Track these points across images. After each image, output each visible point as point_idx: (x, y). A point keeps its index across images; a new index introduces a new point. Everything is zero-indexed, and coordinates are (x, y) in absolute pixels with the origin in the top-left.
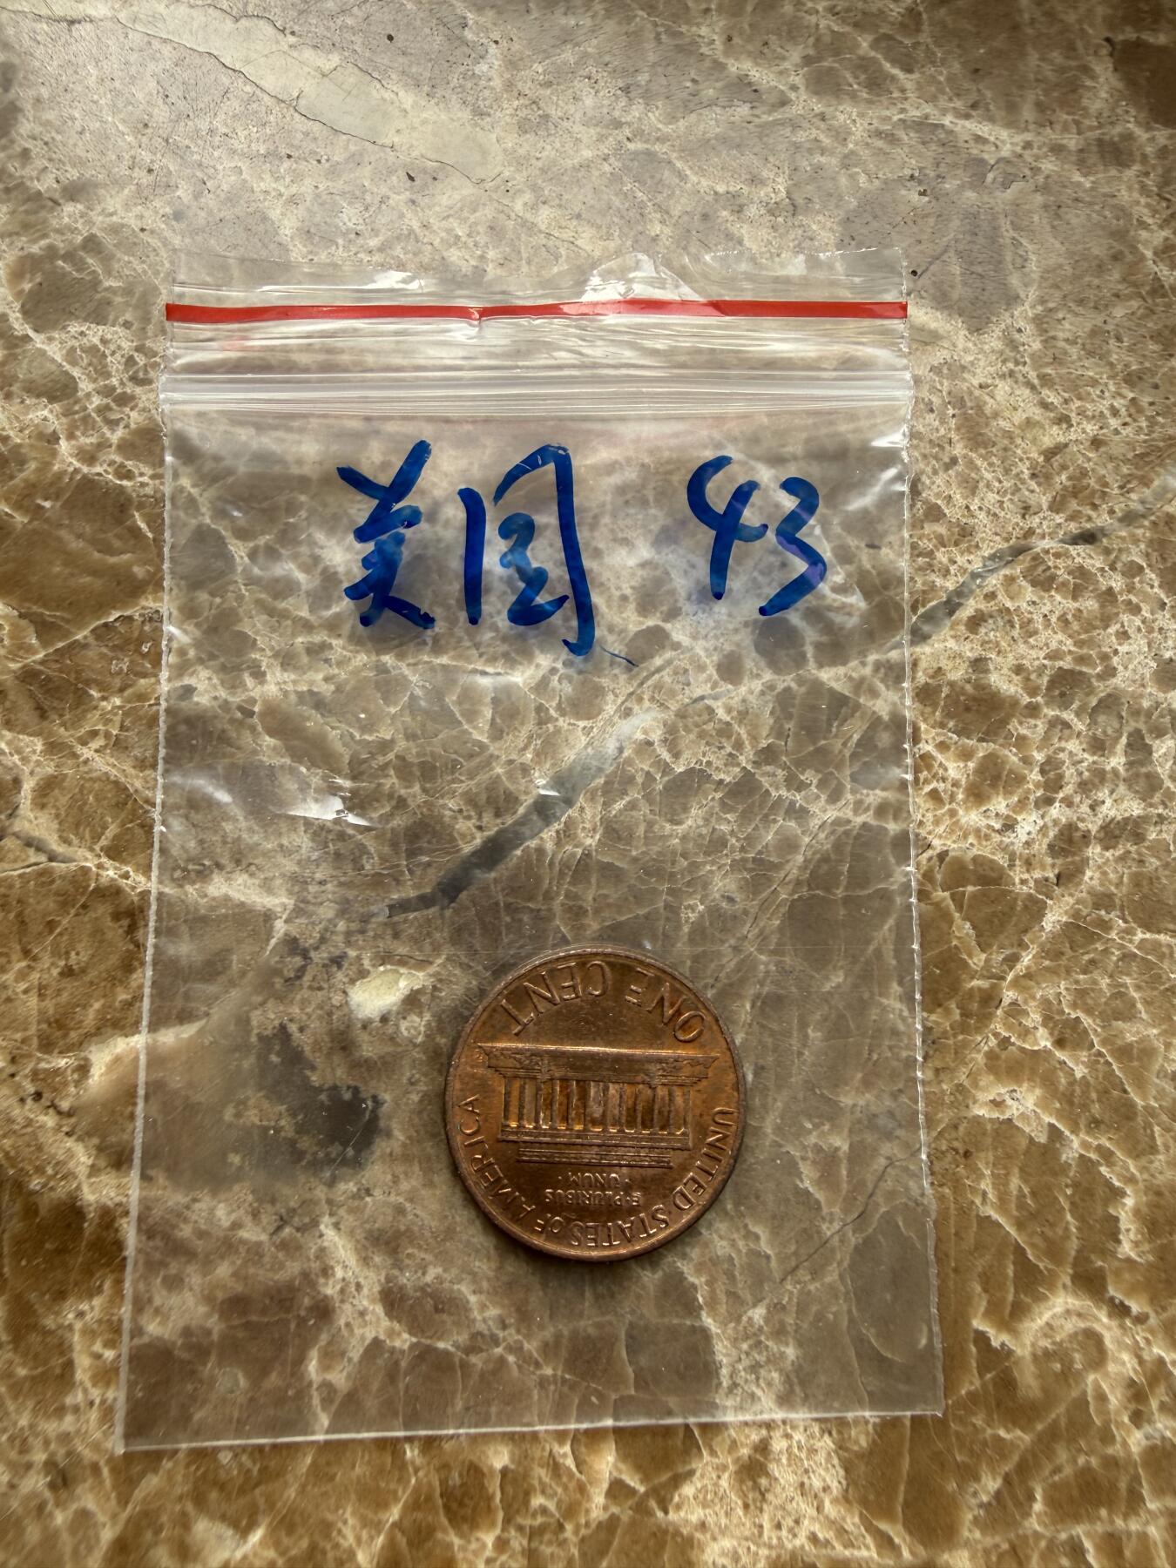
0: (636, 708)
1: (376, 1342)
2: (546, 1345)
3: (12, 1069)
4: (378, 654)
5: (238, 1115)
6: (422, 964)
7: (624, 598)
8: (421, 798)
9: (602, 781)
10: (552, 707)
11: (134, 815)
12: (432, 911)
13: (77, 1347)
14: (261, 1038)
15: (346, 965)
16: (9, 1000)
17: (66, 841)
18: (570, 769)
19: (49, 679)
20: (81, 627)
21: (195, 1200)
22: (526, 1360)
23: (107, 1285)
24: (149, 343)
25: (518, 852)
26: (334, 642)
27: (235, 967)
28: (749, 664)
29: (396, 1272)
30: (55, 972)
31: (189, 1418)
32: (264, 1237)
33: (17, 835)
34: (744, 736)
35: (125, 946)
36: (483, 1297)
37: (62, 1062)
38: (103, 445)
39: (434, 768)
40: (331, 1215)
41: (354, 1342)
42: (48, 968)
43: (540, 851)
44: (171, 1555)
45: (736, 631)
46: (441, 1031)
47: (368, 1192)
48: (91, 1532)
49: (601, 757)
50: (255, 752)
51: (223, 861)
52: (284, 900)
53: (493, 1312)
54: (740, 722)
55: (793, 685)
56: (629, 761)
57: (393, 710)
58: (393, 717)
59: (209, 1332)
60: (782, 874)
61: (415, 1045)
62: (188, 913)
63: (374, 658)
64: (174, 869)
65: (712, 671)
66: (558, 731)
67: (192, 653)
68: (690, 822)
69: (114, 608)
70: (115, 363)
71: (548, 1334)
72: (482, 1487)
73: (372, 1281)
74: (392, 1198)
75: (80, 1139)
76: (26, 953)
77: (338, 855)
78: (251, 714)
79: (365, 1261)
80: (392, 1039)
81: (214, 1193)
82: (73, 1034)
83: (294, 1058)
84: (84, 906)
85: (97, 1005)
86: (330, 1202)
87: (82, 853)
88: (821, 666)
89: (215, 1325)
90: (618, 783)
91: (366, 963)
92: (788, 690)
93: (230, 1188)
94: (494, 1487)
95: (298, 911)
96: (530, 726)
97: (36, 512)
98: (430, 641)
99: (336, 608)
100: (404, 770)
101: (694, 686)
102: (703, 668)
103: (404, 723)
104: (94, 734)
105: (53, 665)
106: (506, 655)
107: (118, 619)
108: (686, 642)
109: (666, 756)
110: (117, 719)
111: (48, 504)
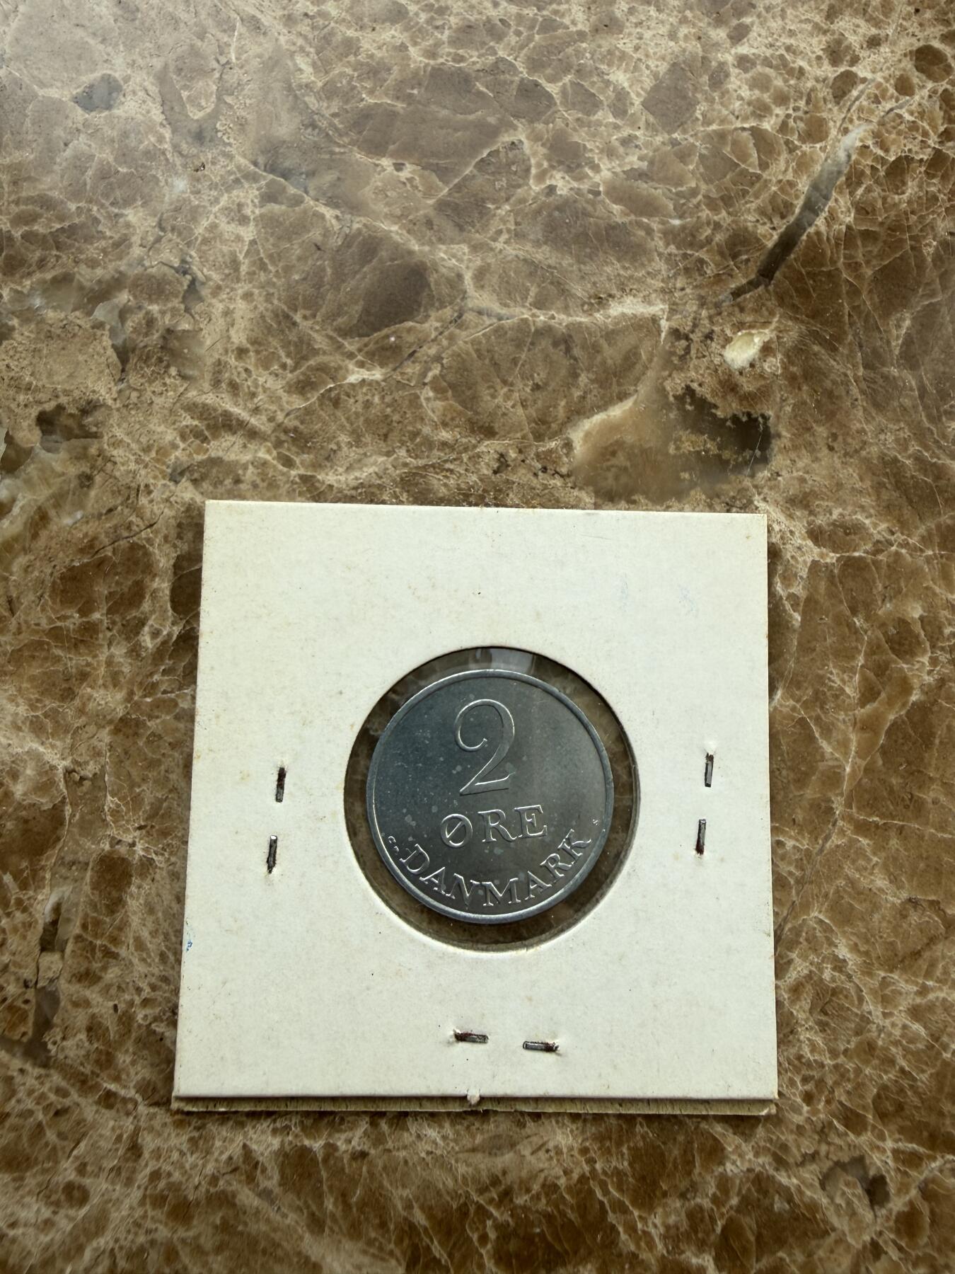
0: (850, 127)
1: (815, 564)
2: (923, 538)
3: (521, 457)
4: (669, 133)
5: (678, 448)
6: (766, 324)
7: (819, 58)
8: (729, 220)
9: (843, 179)
10: (795, 138)
11: (544, 279)
12: (761, 289)
14: (675, 397)
15: (715, 337)
16: (504, 414)
17: (506, 305)
18: (820, 176)
19: (457, 205)
20: (467, 165)
22: (913, 550)
25: (804, 237)
26: (638, 133)
27: (644, 357)
28: (915, 81)
29: (812, 518)
30: (528, 390)
33: (472, 310)
34: (927, 128)
35: (566, 362)
36: (873, 519)
37: (553, 444)
38: (438, 44)
39: (730, 198)
40: (759, 494)
41: (800, 566)
42: (523, 389)
43: (818, 233)
45: (900, 61)
46: (792, 363)
47: (778, 475)
49: (838, 164)
50: (609, 218)
51: (614, 292)
52: (662, 306)
53: (883, 526)
54: (922, 119)
55: (949, 87)
56: (857, 162)
57: (691, 167)
58: (693, 172)
61: (778, 376)
62: (601, 330)
63: (666, 136)
64: (583, 305)
65: (892, 91)
66: (804, 154)
67: (546, 164)
68: (909, 191)
69: (484, 146)
71: (922, 530)
72: (910, 632)
73: (799, 527)
74: (795, 474)
75: (581, 489)
76: (505, 382)
77: (687, 270)
78: (599, 193)
79: (791, 516)
80: (762, 376)
81: (679, 502)
82: (553, 425)
83: (702, 406)
84: (532, 344)
85: (563, 403)
86: (756, 487)
87: (518, 310)
90: (854, 178)
91: (728, 332)
92: (946, 90)
93: (688, 495)
94: (918, 628)
95: (673, 311)
96: (784, 155)
97: (409, 99)
98: (700, 117)
99: (631, 111)
100: (712, 204)
101: (883, 103)
102: (886, 90)
103: (701, 174)
104: (500, 232)
105: (456, 195)
106: (753, 113)
107: (489, 155)
108: (869, 76)
109: (881, 153)
110: (512, 219)
111: (415, 92)
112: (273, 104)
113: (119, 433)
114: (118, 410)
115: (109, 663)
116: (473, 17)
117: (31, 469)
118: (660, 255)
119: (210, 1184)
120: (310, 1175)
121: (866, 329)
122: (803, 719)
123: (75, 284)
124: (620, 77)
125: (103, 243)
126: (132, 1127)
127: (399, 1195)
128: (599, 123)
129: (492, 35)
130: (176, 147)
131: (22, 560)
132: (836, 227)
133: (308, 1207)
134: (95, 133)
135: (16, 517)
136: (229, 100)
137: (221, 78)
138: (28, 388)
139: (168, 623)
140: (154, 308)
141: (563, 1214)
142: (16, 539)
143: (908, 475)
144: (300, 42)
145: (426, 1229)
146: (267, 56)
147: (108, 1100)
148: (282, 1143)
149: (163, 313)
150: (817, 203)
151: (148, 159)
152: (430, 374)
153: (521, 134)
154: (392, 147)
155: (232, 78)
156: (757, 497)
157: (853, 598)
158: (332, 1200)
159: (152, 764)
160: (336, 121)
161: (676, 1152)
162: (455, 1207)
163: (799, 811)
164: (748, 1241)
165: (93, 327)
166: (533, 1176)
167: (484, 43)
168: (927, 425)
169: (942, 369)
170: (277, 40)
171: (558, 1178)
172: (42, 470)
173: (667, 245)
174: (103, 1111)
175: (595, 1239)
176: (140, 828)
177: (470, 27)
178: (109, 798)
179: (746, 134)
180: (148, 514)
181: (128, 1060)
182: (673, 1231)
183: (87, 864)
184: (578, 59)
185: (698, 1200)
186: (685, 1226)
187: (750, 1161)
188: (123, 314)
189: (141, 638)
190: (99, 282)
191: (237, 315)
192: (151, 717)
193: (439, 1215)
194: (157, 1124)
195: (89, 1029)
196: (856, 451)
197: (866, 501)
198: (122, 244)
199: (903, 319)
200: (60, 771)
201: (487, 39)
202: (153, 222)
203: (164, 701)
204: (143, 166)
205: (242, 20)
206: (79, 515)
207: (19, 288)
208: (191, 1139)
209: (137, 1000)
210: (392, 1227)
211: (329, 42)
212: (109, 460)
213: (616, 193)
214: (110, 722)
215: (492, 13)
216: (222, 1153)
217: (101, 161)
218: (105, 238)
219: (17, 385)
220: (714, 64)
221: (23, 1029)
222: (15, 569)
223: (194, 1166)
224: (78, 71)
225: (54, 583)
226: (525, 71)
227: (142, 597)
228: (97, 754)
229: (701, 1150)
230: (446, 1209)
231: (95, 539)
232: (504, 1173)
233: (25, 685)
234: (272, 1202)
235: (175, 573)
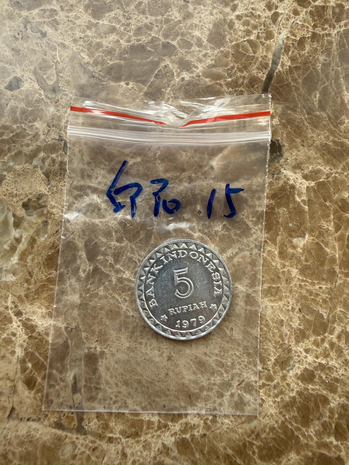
0: (281, 31)
1: (308, 187)
2: (342, 169)
3: (197, 176)
4: (219, 49)
5: (250, 159)
7: (264, 10)
8: (248, 74)
9: (283, 50)
10: (263, 40)
13: (247, 221)
16: (187, 162)
18: (275, 51)
19: (151, 92)
20: (151, 77)
21: (252, 180)
22: (340, 174)
23: (245, 206)
24: (125, 10)
25: (275, 74)
26: (208, 51)
28: (299, 10)
29: (303, 171)
30: (193, 152)
31: (279, 222)
32: (271, 180)
34: (308, 25)
36: (324, 166)
37: (206, 169)
38: (130, 37)
39: (246, 66)
41: (303, 189)
43: (279, 71)
44: (292, 249)
45: (292, 4)
46: (282, 119)
47: (287, 159)
48: (273, 254)
49: (280, 45)
50: (206, 84)
53: (328, 168)
54: (305, 22)
56: (287, 43)
57: (230, 59)
58: (231, 61)
59: (272, 204)
60: (333, 49)
61: (278, 125)
63: (218, 50)
65: (292, 15)
66: (268, 45)
67: (179, 71)
68: (307, 49)
69: (155, 69)
70: (121, 18)
71: (341, 166)
73: (299, 176)
74: (293, 158)
75: (220, 181)
78: (199, 76)
79: (295, 173)
80: (273, 126)
81: (255, 177)
82: (205, 162)
85: (206, 153)
86: (281, 165)
88: (315, 2)
89: (272, 201)
90: (287, 49)
92: (310, 10)
96: (261, 47)
97: (125, 59)
98: (228, 40)
99: (204, 44)
100: (240, 70)
101: (290, 20)
102: (290, 15)
103: (234, 61)
104: (169, 99)
105: (150, 89)
106: (246, 35)
107: (158, 72)
108: (283, 12)
109: (294, 38)
110: (172, 93)
111: (126, 56)
112: (77, 72)
113: (53, 203)
114: (50, 195)
115: (71, 285)
116: (140, 24)
117: (25, 224)
118: (227, 92)
119: (154, 460)
120: (188, 447)
121: (305, 101)
122: (317, 242)
123: (23, 154)
124: (197, 33)
125: (29, 137)
126: (121, 448)
127: (221, 446)
128: (194, 51)
129: (148, 29)
130: (46, 96)
131: (30, 257)
132: (285, 68)
133: (190, 458)
134: (16, 98)
135: (24, 242)
136: (61, 75)
137: (56, 68)
138: (16, 195)
139: (88, 266)
140: (54, 156)
141: (279, 437)
142: (26, 250)
143: (332, 148)
144: (81, 48)
145: (233, 455)
146: (70, 56)
147: (110, 440)
148: (175, 439)
149: (57, 156)
150: (276, 61)
151: (38, 103)
152: (157, 155)
153: (167, 62)
154: (123, 78)
155: (60, 67)
156: (282, 169)
157: (324, 196)
158: (198, 454)
159: (95, 318)
160: (101, 73)
161: (312, 405)
162: (241, 444)
163: (324, 275)
164: (344, 428)
165: (34, 168)
166: (265, 426)
167: (146, 33)
168: (334, 129)
169: (334, 108)
170: (72, 49)
171: (274, 425)
172: (29, 223)
173: (228, 88)
174: (110, 444)
175: (292, 442)
176: (97, 341)
177: (140, 28)
178: (83, 333)
179: (245, 43)
180: (71, 230)
181: (114, 424)
182: (318, 432)
183: (81, 359)
184: (181, 30)
185: (324, 419)
186: (322, 429)
187: (338, 400)
188: (43, 160)
189: (80, 274)
190: (32, 151)
191: (84, 151)
192: (90, 301)
193: (237, 449)
194: (130, 443)
195: (97, 417)
196: (312, 144)
197: (320, 161)
198: (36, 136)
199: (316, 94)
200: (63, 328)
201: (147, 31)
202: (45, 125)
203: (94, 294)
204: (36, 106)
205: (58, 45)
206: (46, 236)
207: (4, 161)
208: (143, 446)
209: (111, 402)
210: (221, 457)
211: (91, 46)
212: (52, 214)
213: (206, 75)
214: (76, 307)
215: (146, 21)
216: (155, 448)
217: (21, 108)
218: (29, 135)
219: (12, 195)
220: (228, 21)
221: (74, 424)
222: (28, 261)
223: (146, 455)
224: (4, 78)
225: (44, 262)
226: (163, 39)
227: (76, 259)
228: (74, 319)
229: (321, 402)
230: (238, 446)
231: (54, 243)
232: (255, 428)
233: (42, 301)
234: (177, 460)
235: (86, 248)
